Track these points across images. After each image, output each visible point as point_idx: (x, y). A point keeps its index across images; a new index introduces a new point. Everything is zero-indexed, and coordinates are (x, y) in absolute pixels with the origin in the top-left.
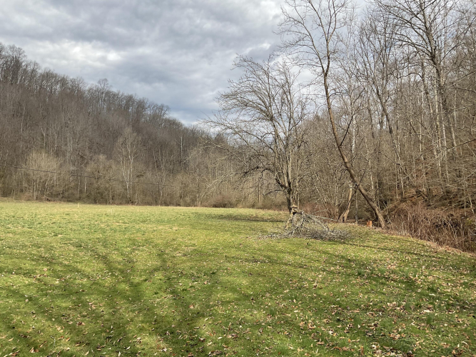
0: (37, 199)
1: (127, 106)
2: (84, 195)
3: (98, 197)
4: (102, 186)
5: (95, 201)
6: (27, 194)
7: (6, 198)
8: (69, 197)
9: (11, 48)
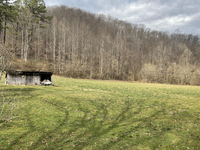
0: (147, 82)
1: (189, 39)
2: (167, 81)
3: (173, 81)
4: (175, 76)
5: (172, 83)
6: (143, 80)
7: (136, 82)
8: (160, 81)
9: (140, 25)
